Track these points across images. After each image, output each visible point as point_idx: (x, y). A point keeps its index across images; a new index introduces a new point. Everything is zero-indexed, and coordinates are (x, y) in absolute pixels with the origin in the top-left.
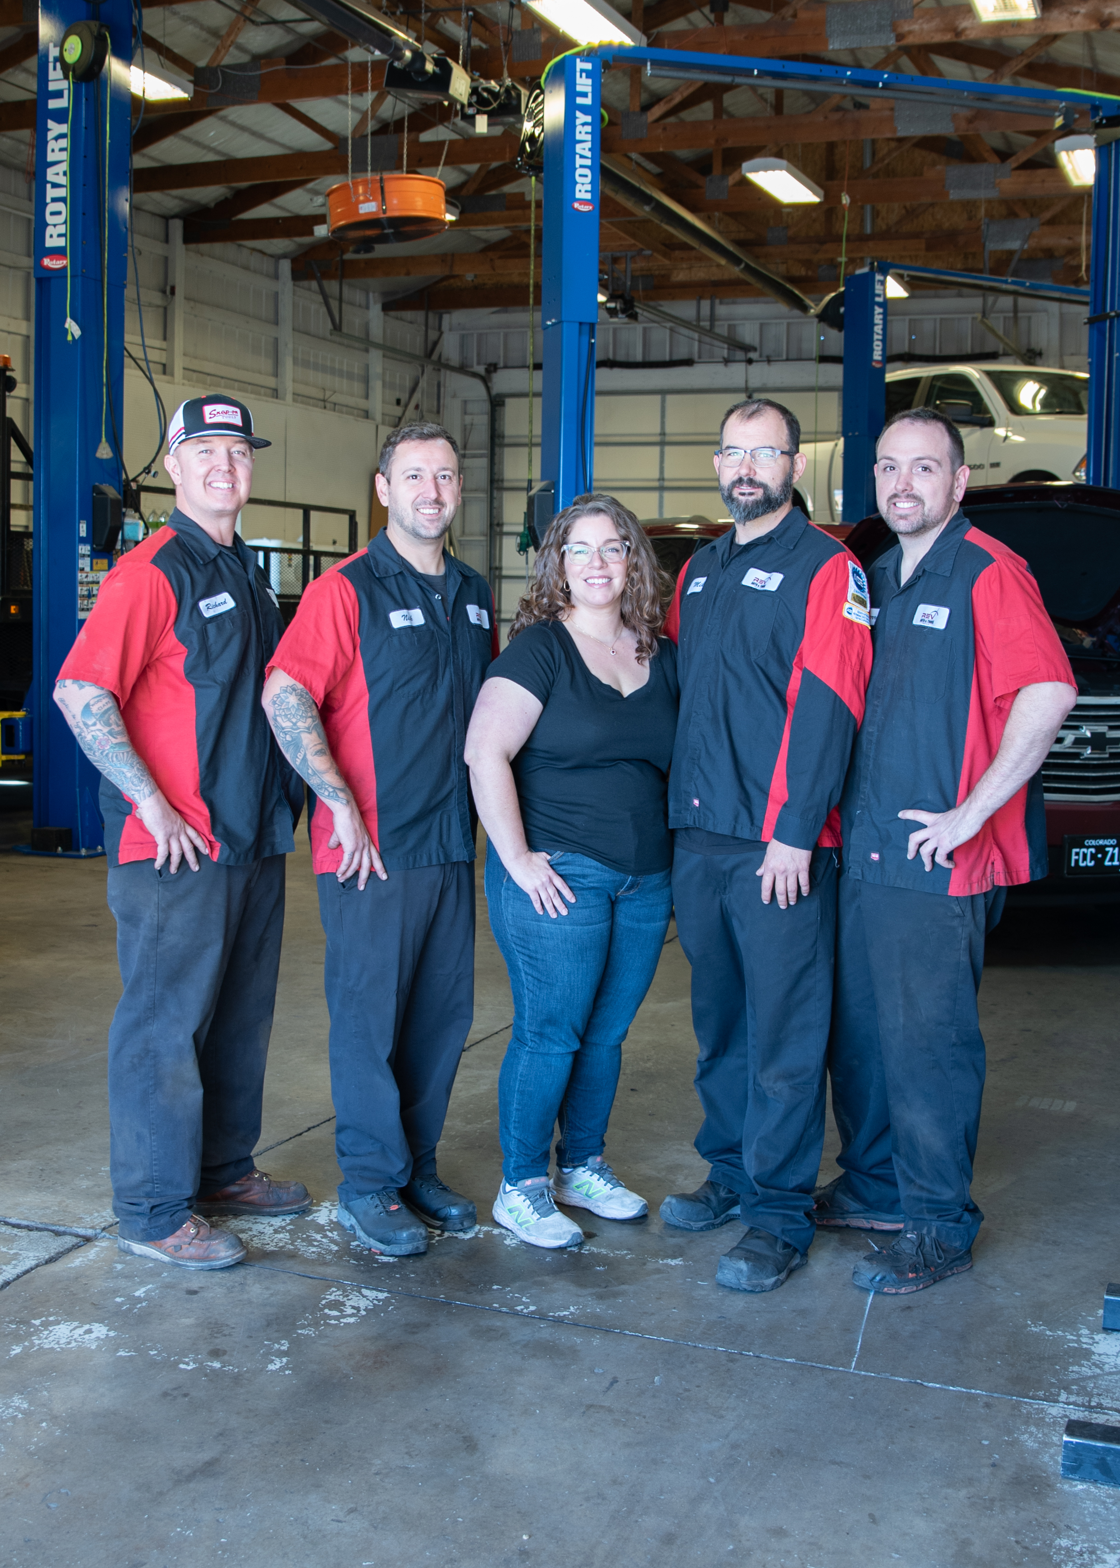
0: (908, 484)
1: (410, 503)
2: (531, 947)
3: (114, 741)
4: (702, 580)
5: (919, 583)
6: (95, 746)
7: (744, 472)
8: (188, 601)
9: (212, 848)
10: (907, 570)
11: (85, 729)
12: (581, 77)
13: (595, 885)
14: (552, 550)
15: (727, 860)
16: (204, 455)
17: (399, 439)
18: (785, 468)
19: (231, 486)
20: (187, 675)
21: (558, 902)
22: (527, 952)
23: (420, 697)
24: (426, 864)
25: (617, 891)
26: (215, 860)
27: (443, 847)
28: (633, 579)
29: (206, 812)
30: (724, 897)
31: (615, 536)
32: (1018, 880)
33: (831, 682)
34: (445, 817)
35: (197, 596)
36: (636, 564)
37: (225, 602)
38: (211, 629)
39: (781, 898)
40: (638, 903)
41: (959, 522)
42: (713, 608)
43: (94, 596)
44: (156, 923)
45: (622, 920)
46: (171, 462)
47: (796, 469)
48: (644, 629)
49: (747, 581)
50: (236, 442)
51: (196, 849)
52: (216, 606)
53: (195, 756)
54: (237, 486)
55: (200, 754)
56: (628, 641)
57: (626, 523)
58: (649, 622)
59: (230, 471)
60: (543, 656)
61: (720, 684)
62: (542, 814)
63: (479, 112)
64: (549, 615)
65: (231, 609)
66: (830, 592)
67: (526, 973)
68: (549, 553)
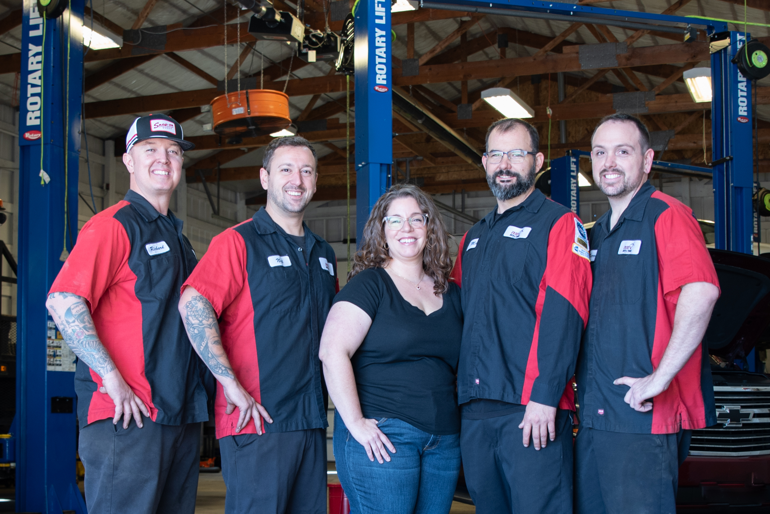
0: (613, 162)
1: (282, 186)
2: (366, 485)
3: (87, 333)
4: (476, 240)
5: (622, 227)
6: (74, 337)
7: (503, 166)
8: (138, 243)
9: (152, 414)
10: (614, 221)
11: (67, 326)
12: (378, 6)
13: (409, 441)
14: (376, 221)
15: (497, 422)
16: (150, 152)
17: (277, 144)
18: (530, 163)
19: (167, 173)
20: (137, 293)
21: (383, 452)
22: (363, 489)
23: (289, 314)
24: (294, 429)
25: (424, 447)
26: (154, 420)
27: (306, 418)
28: (431, 239)
29: (149, 387)
30: (496, 449)
31: (418, 211)
32: (698, 426)
33: (566, 295)
34: (307, 398)
35: (144, 240)
36: (433, 229)
37: (163, 247)
38: (153, 263)
39: (536, 441)
40: (438, 456)
41: (647, 187)
42: (485, 254)
43: (57, 356)
44: (112, 463)
45: (428, 468)
46: (128, 158)
47: (537, 164)
48: (440, 273)
49: (507, 234)
50: (172, 145)
51: (141, 413)
52: (157, 249)
53: (142, 348)
54: (171, 174)
55: (145, 346)
56: (428, 283)
57: (425, 203)
58: (443, 268)
59: (167, 163)
60: (371, 287)
61: (491, 301)
62: (371, 394)
63: (310, 49)
64: (375, 263)
65: (167, 252)
66: (563, 237)
67: (363, 505)
68: (374, 223)
